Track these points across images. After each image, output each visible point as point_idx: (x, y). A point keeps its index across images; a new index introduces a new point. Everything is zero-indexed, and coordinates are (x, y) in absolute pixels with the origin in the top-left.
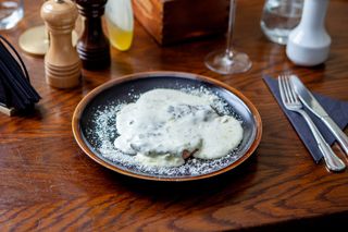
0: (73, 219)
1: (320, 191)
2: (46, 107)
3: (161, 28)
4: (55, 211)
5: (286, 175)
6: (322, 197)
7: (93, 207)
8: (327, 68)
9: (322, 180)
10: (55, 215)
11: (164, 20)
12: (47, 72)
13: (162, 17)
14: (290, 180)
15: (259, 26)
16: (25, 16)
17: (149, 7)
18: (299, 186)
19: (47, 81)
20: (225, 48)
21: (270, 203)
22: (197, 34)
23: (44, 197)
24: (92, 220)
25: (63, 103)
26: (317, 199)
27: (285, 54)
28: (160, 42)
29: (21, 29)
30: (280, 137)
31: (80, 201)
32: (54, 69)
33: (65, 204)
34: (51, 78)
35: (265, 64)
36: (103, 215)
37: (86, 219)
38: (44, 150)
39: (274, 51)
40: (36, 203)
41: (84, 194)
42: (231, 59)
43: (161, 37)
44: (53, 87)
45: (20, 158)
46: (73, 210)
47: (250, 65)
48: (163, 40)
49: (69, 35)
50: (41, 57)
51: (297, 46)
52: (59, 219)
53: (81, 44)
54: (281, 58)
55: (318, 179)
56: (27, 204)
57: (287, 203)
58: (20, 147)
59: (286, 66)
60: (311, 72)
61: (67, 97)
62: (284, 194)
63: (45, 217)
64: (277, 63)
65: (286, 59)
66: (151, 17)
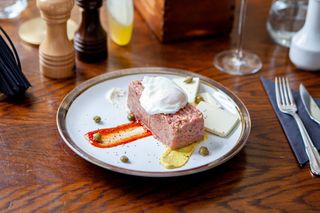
1: (299, 193)
2: (36, 95)
3: (162, 24)
5: (266, 176)
6: (300, 200)
11: (165, 16)
12: (41, 62)
13: (163, 13)
14: (270, 180)
15: (265, 27)
18: (278, 187)
19: (41, 71)
21: (244, 202)
22: (200, 32)
23: (19, 180)
25: (53, 93)
26: (294, 201)
27: (288, 57)
28: (161, 39)
29: (23, 18)
30: (268, 139)
32: (48, 59)
34: (44, 68)
39: (276, 52)
43: (162, 33)
44: (46, 76)
48: (163, 37)
49: (64, 25)
50: (36, 47)
51: (300, 50)
53: (78, 36)
54: (284, 61)
55: (299, 182)
57: (263, 203)
59: (289, 69)
61: (58, 86)
62: (260, 194)
63: (17, 200)
64: (278, 66)
65: (289, 62)
66: (153, 13)
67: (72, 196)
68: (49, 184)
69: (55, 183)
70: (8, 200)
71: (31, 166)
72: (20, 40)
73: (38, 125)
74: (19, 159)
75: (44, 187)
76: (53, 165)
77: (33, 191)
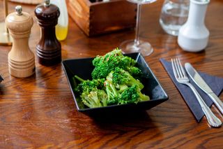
3: (88, 24)
9: (202, 134)
11: (90, 18)
13: (89, 16)
17: (80, 9)
20: (134, 39)
27: (177, 43)
28: (88, 34)
35: (163, 50)
39: (169, 40)
42: (138, 46)
43: (88, 30)
47: (152, 51)
48: (90, 33)
51: (185, 38)
54: (174, 45)
59: (178, 52)
64: (171, 49)
65: (178, 47)
66: (81, 16)
69: (27, 147)
71: (8, 136)
76: (24, 134)
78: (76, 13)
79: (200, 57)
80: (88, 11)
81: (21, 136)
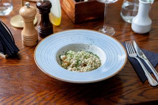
0: (28, 102)
3: (74, 15)
4: (21, 99)
7: (37, 97)
8: (150, 34)
10: (21, 100)
11: (75, 12)
15: (120, 14)
16: (14, 9)
17: (69, 6)
19: (23, 39)
22: (91, 18)
24: (37, 103)
27: (131, 28)
29: (12, 15)
31: (32, 94)
33: (26, 96)
36: (42, 101)
37: (34, 102)
38: (18, 71)
39: (126, 26)
40: (13, 95)
41: (34, 91)
42: (105, 30)
43: (74, 19)
45: (7, 75)
46: (29, 98)
48: (75, 21)
51: (136, 25)
52: (22, 102)
54: (129, 30)
56: (9, 95)
58: (7, 70)
59: (131, 33)
60: (142, 36)
63: (16, 101)
64: (127, 32)
65: (131, 30)
66: (70, 11)
67: (40, 99)
68: (30, 93)
69: (33, 93)
70: (12, 102)
71: (21, 85)
72: (11, 26)
73: (23, 66)
74: (16, 82)
75: (28, 95)
76: (31, 85)
77: (23, 97)
78: (67, 8)
79: (146, 37)
80: (74, 7)
81: (29, 86)
